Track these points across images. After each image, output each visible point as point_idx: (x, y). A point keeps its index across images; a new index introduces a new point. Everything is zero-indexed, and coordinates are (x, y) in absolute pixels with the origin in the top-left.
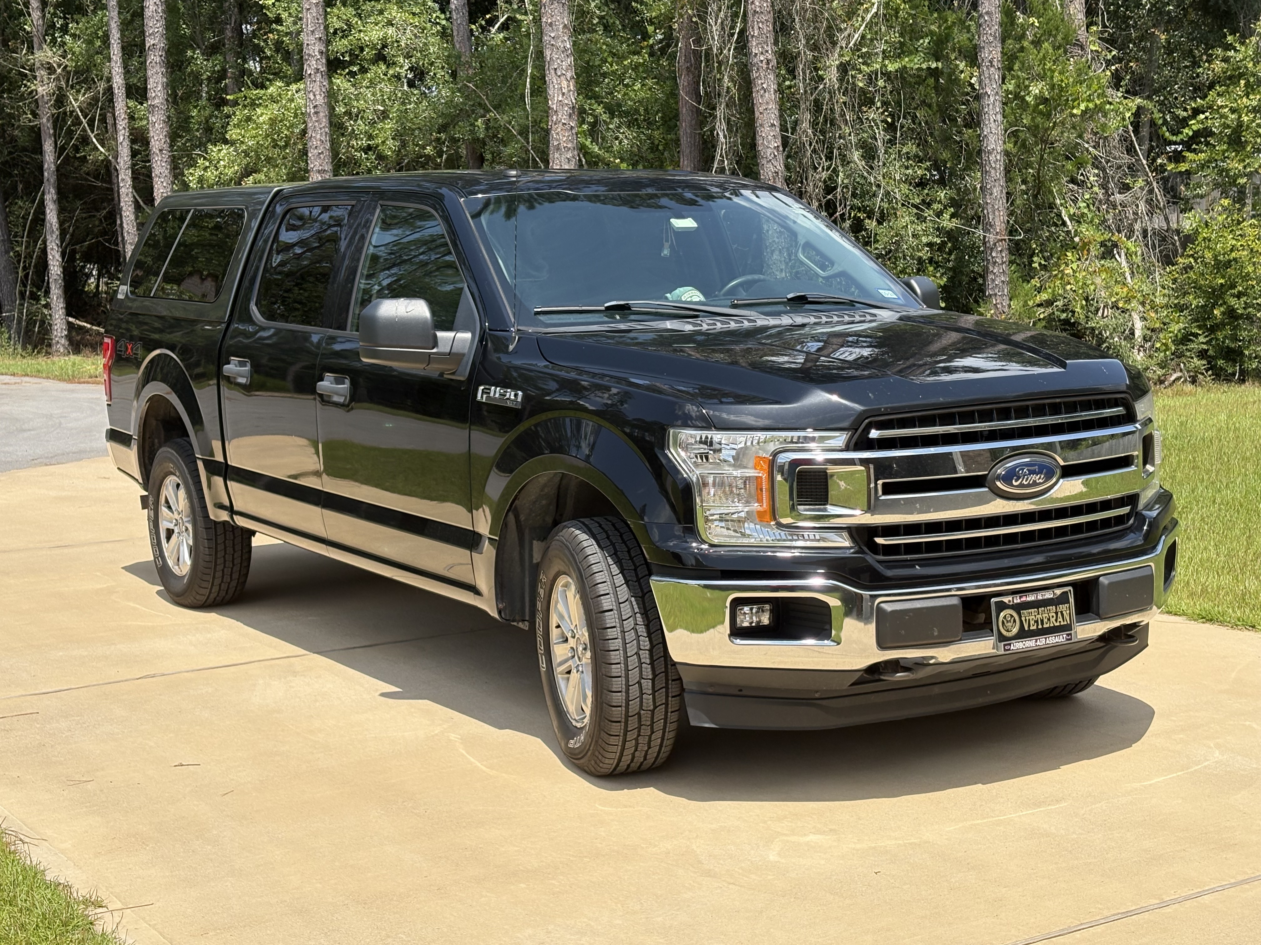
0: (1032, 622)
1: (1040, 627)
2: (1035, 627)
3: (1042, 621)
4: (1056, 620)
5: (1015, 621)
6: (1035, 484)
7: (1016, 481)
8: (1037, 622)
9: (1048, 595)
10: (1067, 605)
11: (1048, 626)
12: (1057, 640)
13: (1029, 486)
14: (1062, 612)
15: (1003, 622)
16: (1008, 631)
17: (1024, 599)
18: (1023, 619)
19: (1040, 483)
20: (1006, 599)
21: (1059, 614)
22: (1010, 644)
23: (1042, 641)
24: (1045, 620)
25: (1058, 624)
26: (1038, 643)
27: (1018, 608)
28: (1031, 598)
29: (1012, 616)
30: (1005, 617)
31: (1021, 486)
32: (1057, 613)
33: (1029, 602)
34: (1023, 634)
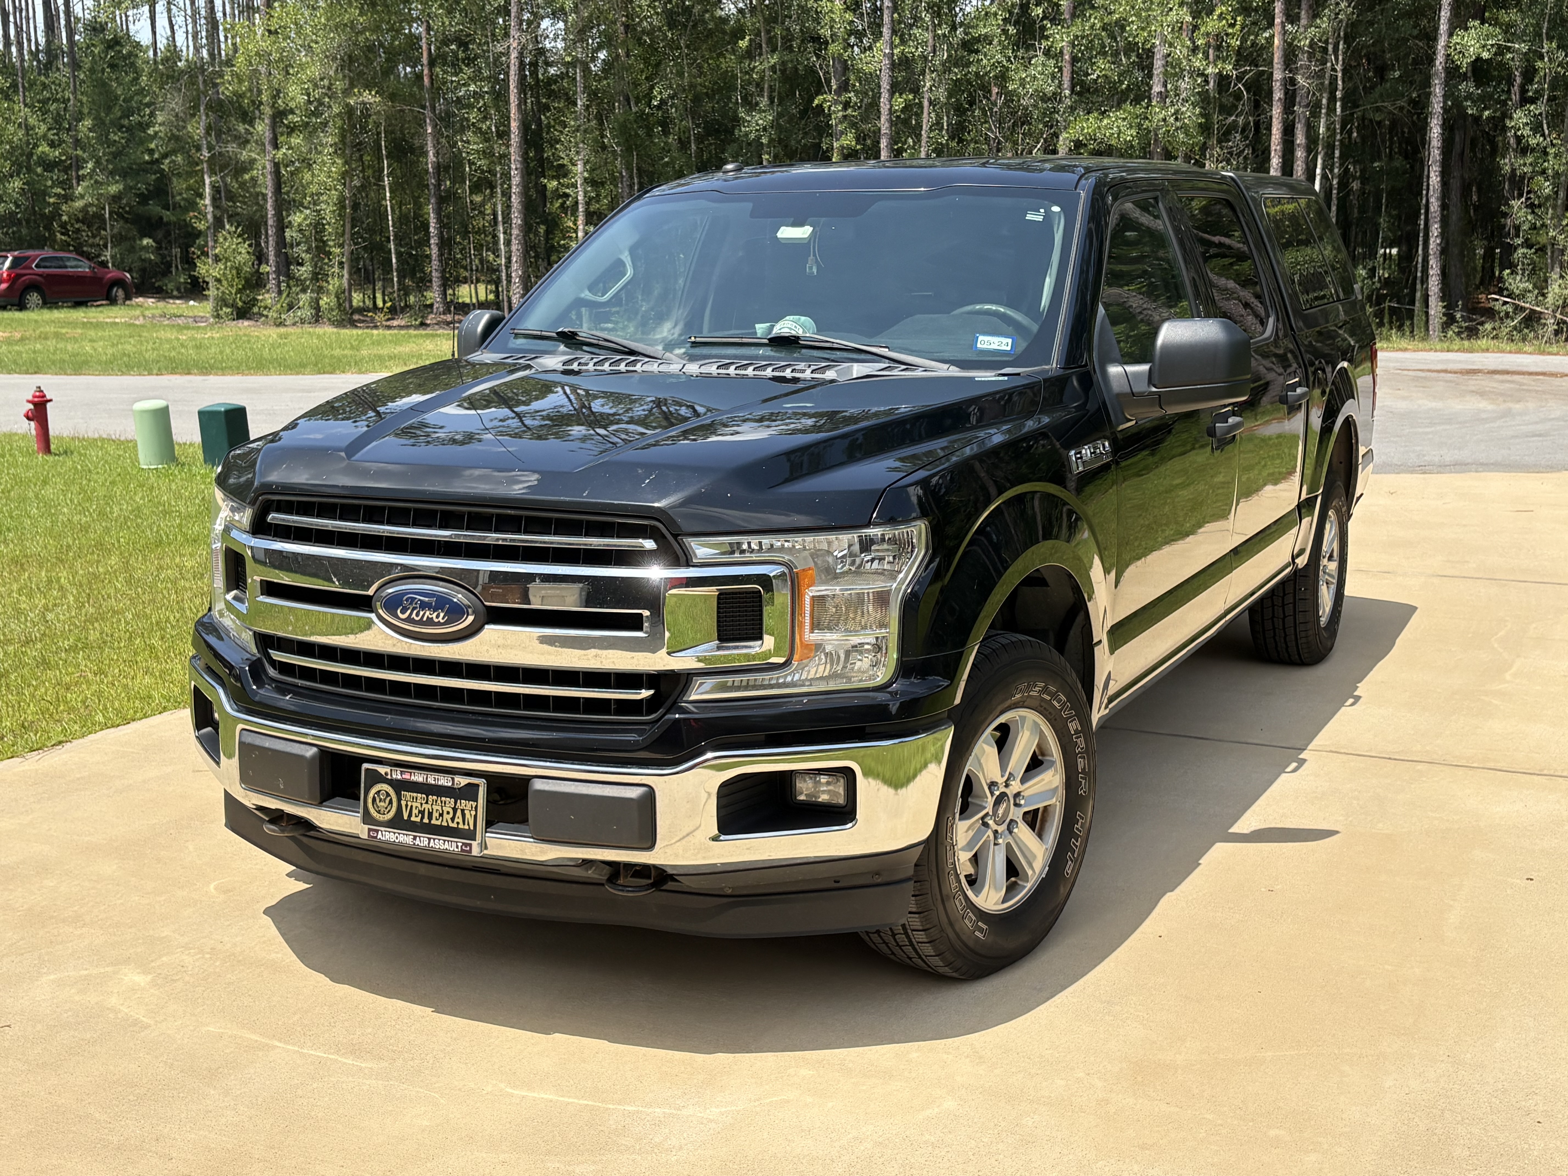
0: (415, 811)
1: (426, 820)
2: (418, 819)
3: (430, 815)
4: (453, 819)
5: (391, 802)
6: (430, 622)
7: (403, 612)
8: (422, 812)
9: (444, 781)
10: (474, 804)
11: (438, 823)
12: (446, 846)
13: (421, 623)
14: (463, 811)
15: (374, 799)
16: (379, 812)
17: (406, 776)
18: (403, 803)
19: (439, 624)
20: (382, 770)
21: (459, 813)
22: (377, 831)
23: (423, 841)
24: (435, 815)
25: (454, 825)
26: (417, 842)
27: (400, 786)
28: (418, 777)
29: (388, 795)
30: (378, 792)
31: (409, 620)
32: (455, 810)
33: (416, 783)
34: (397, 823)
